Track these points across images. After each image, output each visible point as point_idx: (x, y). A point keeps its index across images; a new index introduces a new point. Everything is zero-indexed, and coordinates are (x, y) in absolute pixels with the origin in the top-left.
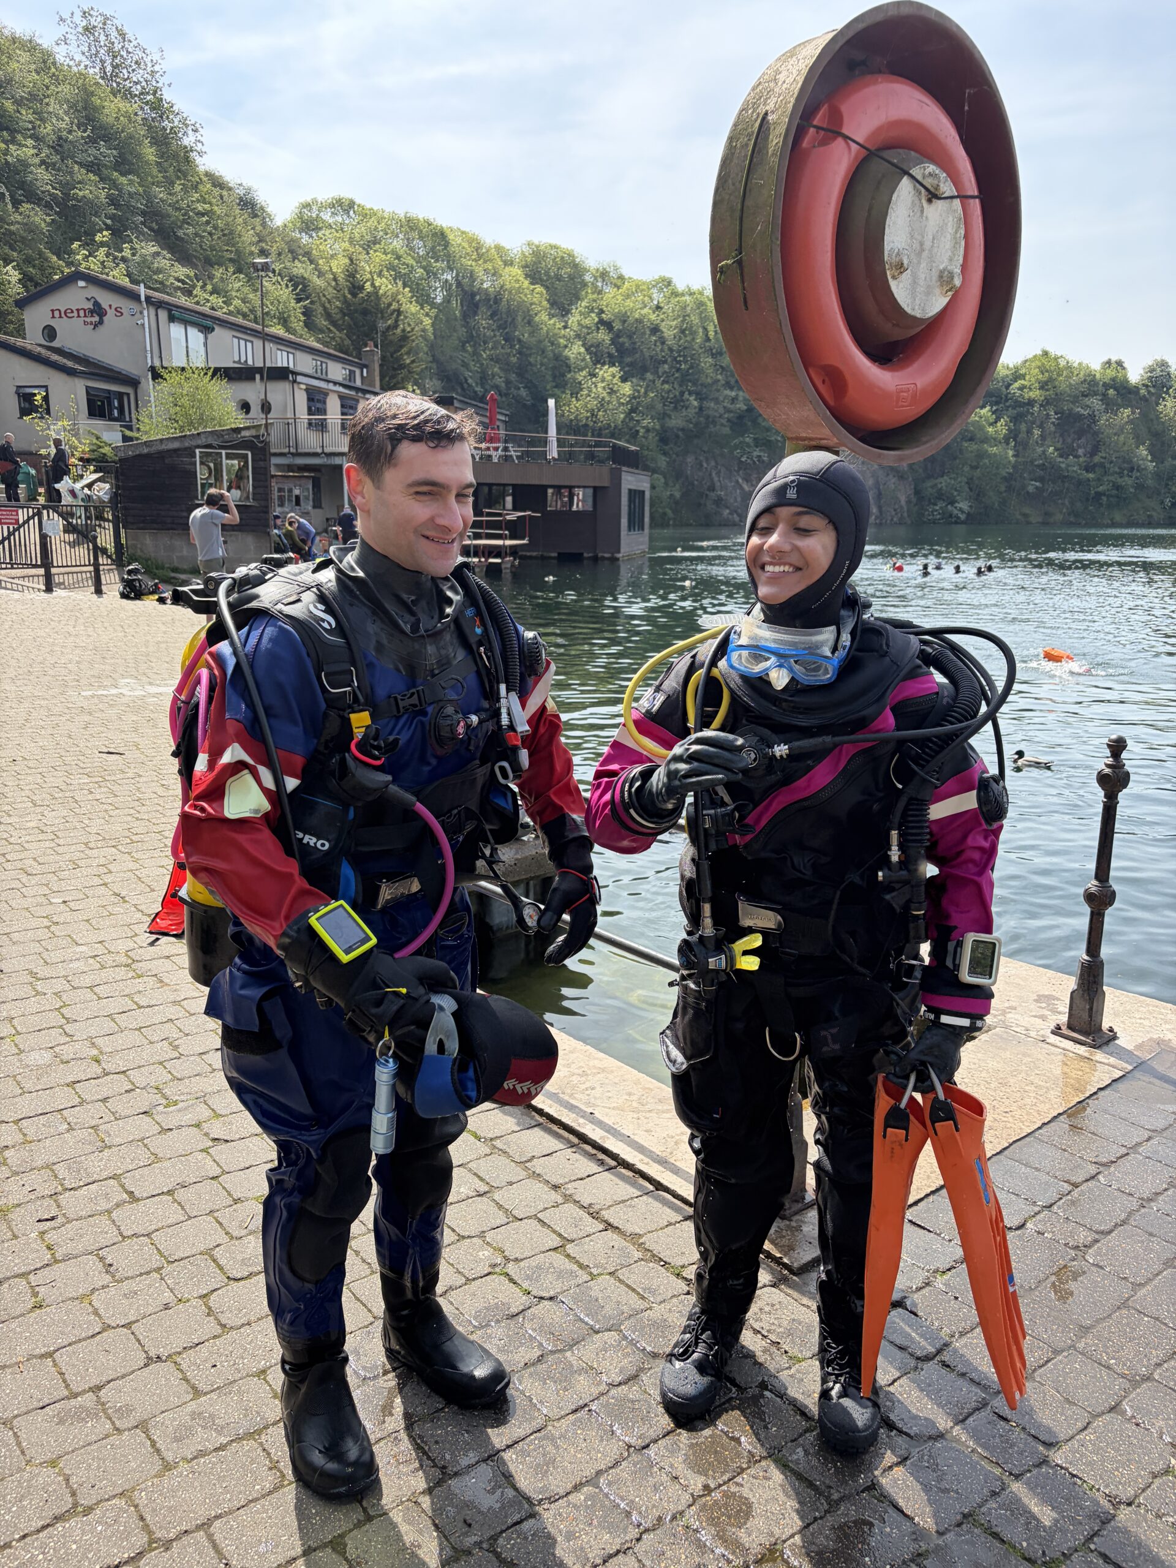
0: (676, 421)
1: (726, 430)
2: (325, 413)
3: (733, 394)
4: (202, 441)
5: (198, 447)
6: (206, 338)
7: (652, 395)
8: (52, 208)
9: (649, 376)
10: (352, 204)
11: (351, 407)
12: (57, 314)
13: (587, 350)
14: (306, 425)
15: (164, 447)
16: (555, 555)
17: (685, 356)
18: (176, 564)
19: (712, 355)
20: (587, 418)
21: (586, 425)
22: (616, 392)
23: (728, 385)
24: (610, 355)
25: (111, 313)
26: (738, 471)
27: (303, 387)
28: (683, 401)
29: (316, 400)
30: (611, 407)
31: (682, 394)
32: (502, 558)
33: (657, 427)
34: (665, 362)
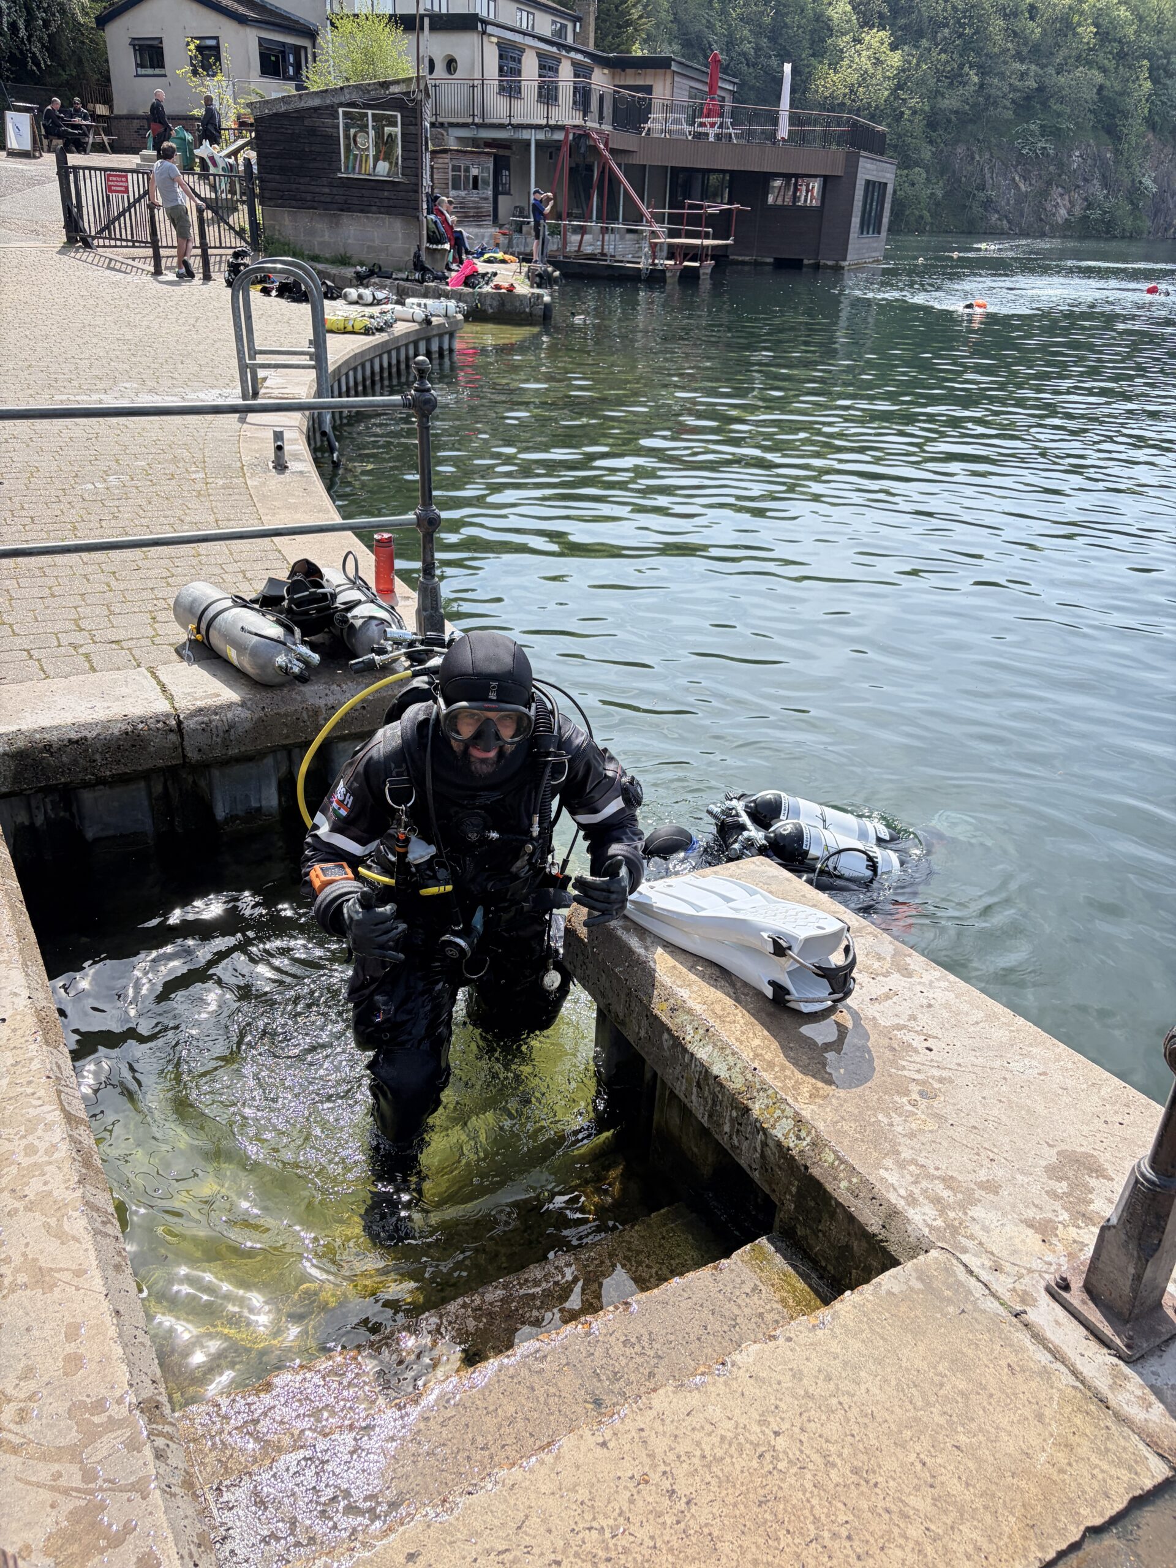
0: (950, 102)
1: (1009, 114)
2: (519, 73)
3: (1024, 67)
4: (346, 97)
5: (341, 105)
7: (924, 67)
9: (924, 43)
11: (551, 69)
13: (854, 8)
14: (496, 89)
15: (303, 104)
16: (771, 260)
17: (971, 17)
19: (1005, 15)
20: (845, 95)
21: (843, 104)
22: (882, 63)
23: (1019, 57)
24: (881, 16)
26: (1015, 167)
27: (495, 40)
28: (961, 75)
29: (509, 56)
30: (874, 82)
31: (961, 66)
32: (701, 261)
33: (927, 108)
34: (946, 25)
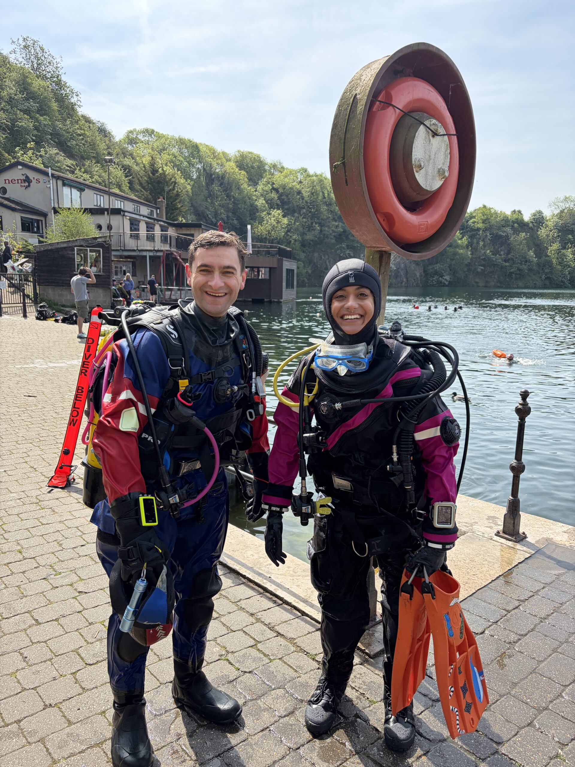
0: (309, 237)
1: (333, 241)
2: (138, 230)
3: (337, 224)
4: (78, 243)
5: (76, 246)
6: (81, 194)
7: (297, 224)
8: (6, 131)
9: (296, 215)
10: (153, 131)
11: (151, 228)
12: (7, 181)
13: (266, 202)
14: (129, 236)
15: (59, 246)
16: (250, 300)
17: (313, 205)
18: (64, 303)
19: (327, 205)
20: (266, 234)
21: (266, 238)
22: (280, 222)
23: (334, 220)
24: (277, 205)
25: (34, 181)
27: (128, 218)
28: (312, 227)
29: (134, 224)
30: (278, 229)
31: (312, 223)
33: (300, 239)
34: (304, 208)
